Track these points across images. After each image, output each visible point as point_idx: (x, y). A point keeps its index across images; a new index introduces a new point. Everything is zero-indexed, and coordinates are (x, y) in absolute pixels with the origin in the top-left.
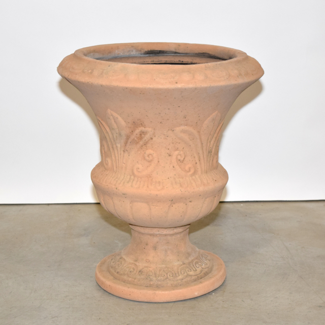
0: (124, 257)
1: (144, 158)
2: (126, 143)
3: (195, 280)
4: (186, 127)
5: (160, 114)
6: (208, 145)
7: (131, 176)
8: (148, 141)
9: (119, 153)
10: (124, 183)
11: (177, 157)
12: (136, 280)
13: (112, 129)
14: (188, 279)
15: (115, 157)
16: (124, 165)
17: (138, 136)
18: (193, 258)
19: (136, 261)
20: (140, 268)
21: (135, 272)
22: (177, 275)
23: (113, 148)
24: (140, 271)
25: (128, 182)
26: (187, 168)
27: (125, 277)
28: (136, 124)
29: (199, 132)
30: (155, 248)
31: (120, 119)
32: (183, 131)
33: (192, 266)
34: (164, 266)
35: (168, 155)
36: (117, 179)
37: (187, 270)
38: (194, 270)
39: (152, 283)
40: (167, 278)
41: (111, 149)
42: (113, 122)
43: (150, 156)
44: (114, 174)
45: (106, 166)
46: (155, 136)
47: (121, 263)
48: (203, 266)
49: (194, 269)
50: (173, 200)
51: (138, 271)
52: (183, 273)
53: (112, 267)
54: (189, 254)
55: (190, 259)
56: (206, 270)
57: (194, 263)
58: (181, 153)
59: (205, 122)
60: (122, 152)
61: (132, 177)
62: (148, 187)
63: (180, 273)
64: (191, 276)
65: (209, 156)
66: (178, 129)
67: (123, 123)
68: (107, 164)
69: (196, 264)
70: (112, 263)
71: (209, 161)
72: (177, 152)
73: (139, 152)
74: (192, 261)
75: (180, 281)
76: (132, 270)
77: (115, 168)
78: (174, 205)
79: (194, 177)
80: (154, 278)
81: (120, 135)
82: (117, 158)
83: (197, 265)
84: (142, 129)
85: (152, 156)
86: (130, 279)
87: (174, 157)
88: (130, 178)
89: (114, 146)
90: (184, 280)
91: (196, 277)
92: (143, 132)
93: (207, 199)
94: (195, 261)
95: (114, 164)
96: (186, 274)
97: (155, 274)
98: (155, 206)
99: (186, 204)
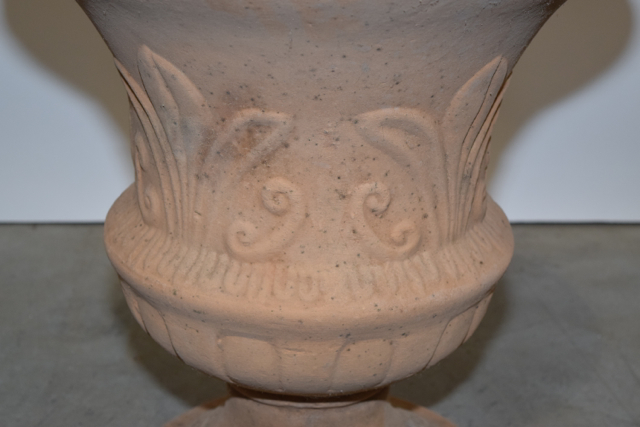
1: (263, 204)
2: (204, 154)
4: (397, 109)
5: (313, 70)
6: (464, 156)
7: (219, 253)
8: (274, 151)
9: (184, 181)
10: (198, 275)
11: (365, 203)
13: (159, 107)
15: (172, 191)
16: (197, 217)
17: (243, 134)
23: (164, 162)
25: (211, 275)
26: (396, 233)
28: (232, 100)
29: (438, 122)
31: (182, 79)
32: (389, 123)
35: (336, 195)
36: (176, 262)
41: (160, 164)
42: (162, 88)
43: (281, 198)
44: (169, 242)
45: (145, 212)
46: (297, 139)
50: (351, 334)
58: (381, 187)
59: (459, 92)
60: (193, 181)
61: (224, 258)
62: (272, 294)
65: (464, 191)
66: (371, 117)
67: (193, 93)
68: (149, 207)
71: (464, 205)
72: (366, 187)
73: (246, 184)
77: (171, 223)
78: (353, 348)
79: (416, 259)
81: (185, 127)
82: (177, 195)
84: (253, 113)
85: (288, 198)
87: (357, 203)
88: (218, 261)
89: (169, 158)
92: (258, 125)
93: (455, 321)
95: (170, 212)
98: (296, 350)
99: (391, 343)
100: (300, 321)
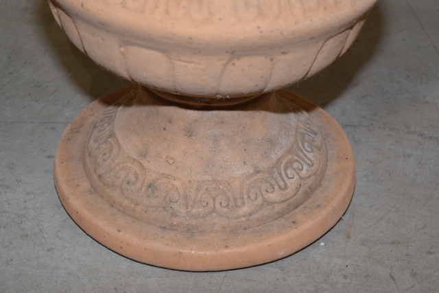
0: (119, 134)
3: (281, 215)
12: (138, 209)
14: (265, 212)
18: (280, 154)
19: (144, 155)
20: (151, 177)
21: (139, 185)
22: (239, 201)
24: (150, 186)
27: (115, 194)
30: (190, 133)
33: (276, 175)
34: (207, 177)
37: (264, 187)
38: (280, 187)
39: (176, 221)
40: (214, 210)
47: (111, 151)
48: (304, 173)
49: (282, 184)
50: (237, 51)
51: (146, 185)
52: (253, 197)
53: (90, 155)
54: (272, 143)
55: (274, 157)
56: (310, 181)
57: (282, 166)
63: (245, 197)
64: (272, 203)
69: (286, 169)
70: (92, 142)
74: (279, 161)
75: (243, 219)
76: (132, 177)
78: (237, 62)
80: (183, 211)
83: (288, 172)
86: (126, 202)
90: (256, 216)
91: (284, 205)
94: (284, 161)
96: (259, 200)
97: (186, 197)
98: (187, 62)
99: (272, 60)
100: (191, 38)
